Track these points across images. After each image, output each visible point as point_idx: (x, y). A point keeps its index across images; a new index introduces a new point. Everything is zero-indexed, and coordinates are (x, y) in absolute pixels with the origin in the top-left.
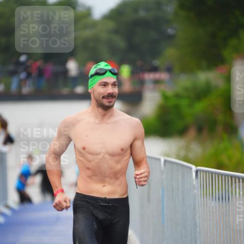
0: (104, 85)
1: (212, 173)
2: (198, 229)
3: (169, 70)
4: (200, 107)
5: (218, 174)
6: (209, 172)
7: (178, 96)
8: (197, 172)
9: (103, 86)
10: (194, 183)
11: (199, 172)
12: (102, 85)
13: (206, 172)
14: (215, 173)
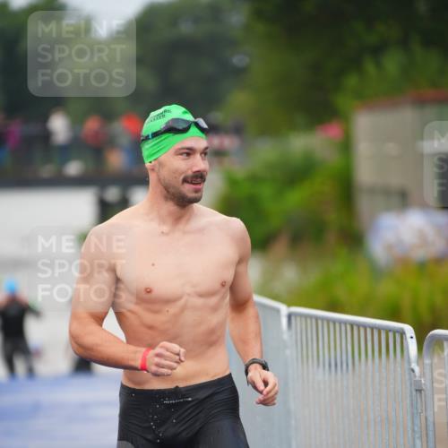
0: (188, 154)
1: (317, 318)
2: (293, 422)
3: (238, 130)
4: (296, 198)
5: (328, 320)
6: (311, 317)
7: (254, 179)
8: (290, 316)
9: (184, 157)
10: (286, 336)
11: (293, 318)
12: (181, 154)
13: (306, 316)
14: (323, 319)
